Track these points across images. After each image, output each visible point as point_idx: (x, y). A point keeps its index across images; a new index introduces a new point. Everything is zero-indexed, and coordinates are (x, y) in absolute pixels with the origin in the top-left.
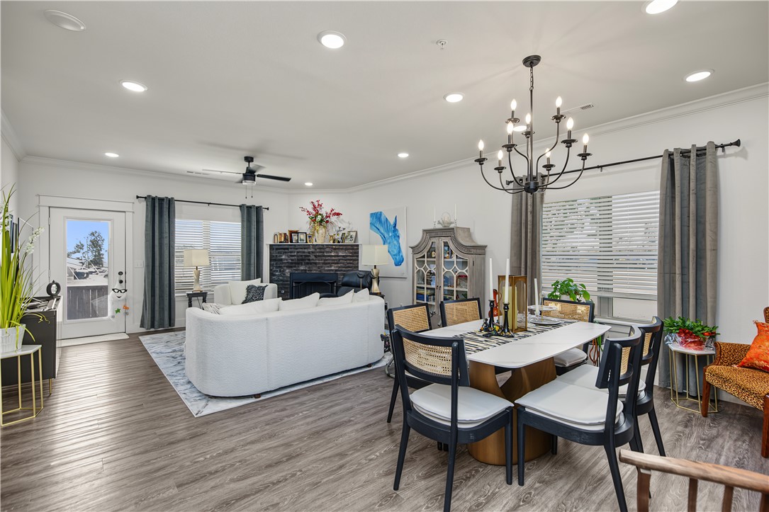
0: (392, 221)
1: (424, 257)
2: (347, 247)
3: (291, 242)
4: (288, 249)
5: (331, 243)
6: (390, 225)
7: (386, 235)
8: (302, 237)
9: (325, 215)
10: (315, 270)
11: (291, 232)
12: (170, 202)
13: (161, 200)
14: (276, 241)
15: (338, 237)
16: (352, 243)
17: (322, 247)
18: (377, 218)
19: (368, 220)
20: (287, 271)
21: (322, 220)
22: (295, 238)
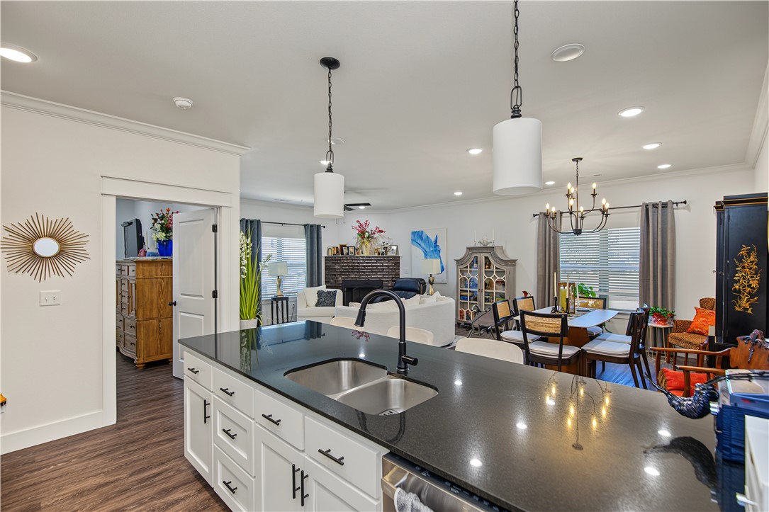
0: (433, 239)
1: (467, 267)
2: (389, 259)
3: (342, 254)
4: (340, 260)
5: (376, 255)
6: (431, 241)
7: (427, 250)
8: (351, 250)
9: (370, 232)
10: (364, 278)
11: (342, 246)
12: (259, 222)
13: (252, 222)
14: (330, 254)
15: (382, 250)
16: (394, 255)
17: (369, 258)
18: (418, 236)
19: (409, 237)
20: (340, 279)
21: (369, 237)
22: (345, 251)
